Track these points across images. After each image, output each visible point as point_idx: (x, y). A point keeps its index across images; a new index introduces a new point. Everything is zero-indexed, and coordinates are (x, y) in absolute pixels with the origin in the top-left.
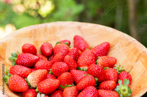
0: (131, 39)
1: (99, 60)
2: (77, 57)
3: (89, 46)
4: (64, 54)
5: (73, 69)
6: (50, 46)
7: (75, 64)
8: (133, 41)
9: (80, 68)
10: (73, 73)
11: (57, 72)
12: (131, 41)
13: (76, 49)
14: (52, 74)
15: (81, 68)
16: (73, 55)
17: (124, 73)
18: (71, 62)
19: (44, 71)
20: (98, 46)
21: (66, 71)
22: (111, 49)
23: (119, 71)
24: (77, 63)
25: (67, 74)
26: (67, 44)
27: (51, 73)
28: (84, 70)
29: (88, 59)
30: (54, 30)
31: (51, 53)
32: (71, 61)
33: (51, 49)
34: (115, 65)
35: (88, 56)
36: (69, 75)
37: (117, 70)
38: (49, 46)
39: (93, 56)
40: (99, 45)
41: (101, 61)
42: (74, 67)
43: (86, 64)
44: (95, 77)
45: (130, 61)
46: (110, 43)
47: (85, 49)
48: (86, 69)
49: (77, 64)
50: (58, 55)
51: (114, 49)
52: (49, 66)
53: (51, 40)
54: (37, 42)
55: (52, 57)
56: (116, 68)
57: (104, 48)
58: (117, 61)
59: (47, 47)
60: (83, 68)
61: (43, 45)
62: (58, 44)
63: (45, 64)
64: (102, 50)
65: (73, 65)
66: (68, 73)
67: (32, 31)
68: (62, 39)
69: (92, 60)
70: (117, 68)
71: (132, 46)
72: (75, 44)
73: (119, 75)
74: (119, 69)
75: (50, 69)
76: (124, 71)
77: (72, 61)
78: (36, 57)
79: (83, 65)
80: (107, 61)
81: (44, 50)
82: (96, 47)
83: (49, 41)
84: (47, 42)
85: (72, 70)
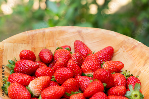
0: (136, 43)
1: (104, 65)
2: (80, 62)
3: (91, 52)
4: (67, 60)
5: (78, 75)
6: (50, 52)
7: (80, 70)
8: (139, 44)
9: (85, 74)
10: (79, 80)
11: (61, 78)
12: (136, 44)
13: (79, 54)
14: (55, 81)
15: (86, 74)
16: (77, 60)
17: (132, 78)
18: (75, 68)
19: (47, 78)
20: (101, 51)
21: (71, 77)
22: (115, 54)
23: (127, 76)
24: (81, 68)
25: (72, 80)
26: (68, 49)
27: (54, 80)
28: (89, 76)
29: (93, 64)
30: (52, 35)
31: (51, 59)
32: (75, 66)
33: (51, 55)
34: (122, 70)
35: (93, 60)
36: (74, 81)
37: (124, 75)
38: (48, 53)
39: (98, 61)
40: (103, 50)
41: (107, 66)
42: (78, 73)
43: (91, 69)
45: (137, 65)
46: (114, 48)
47: (87, 54)
48: (91, 75)
49: (82, 70)
50: (60, 61)
52: (51, 73)
53: (50, 47)
54: (34, 48)
55: (52, 64)
56: (122, 73)
57: (108, 52)
58: (124, 65)
59: (47, 53)
60: (88, 74)
61: (42, 51)
62: (59, 50)
63: (46, 71)
64: (106, 55)
65: (77, 71)
66: (73, 79)
67: (29, 37)
68: (62, 45)
69: (97, 65)
70: (124, 73)
71: (138, 50)
72: (76, 49)
73: (127, 80)
74: (125, 74)
75: (53, 76)
76: (132, 75)
77: (76, 66)
78: (36, 64)
79: (88, 71)
80: (113, 66)
81: (43, 56)
82: (99, 52)
83: (48, 47)
84: (46, 48)
85: (76, 76)
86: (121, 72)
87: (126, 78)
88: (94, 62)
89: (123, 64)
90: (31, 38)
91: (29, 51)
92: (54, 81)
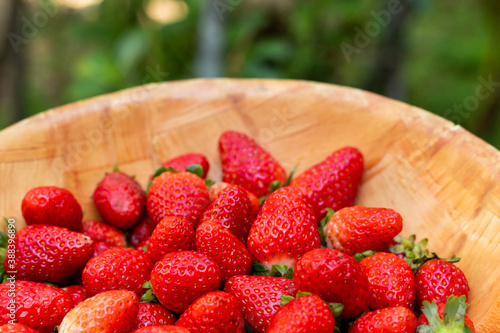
0: (444, 129)
1: (331, 223)
2: (242, 219)
3: (283, 171)
4: (193, 214)
5: (238, 274)
6: (131, 184)
7: (243, 252)
8: (454, 133)
9: (262, 267)
10: (240, 292)
11: (175, 292)
12: (445, 135)
13: (236, 192)
14: (154, 302)
15: (268, 265)
16: (229, 214)
17: (436, 267)
18: (225, 248)
19: (124, 296)
20: (317, 167)
21: (212, 289)
22: (368, 173)
23: (415, 262)
24: (246, 245)
25: (217, 298)
26: (195, 172)
27: (152, 298)
28: (278, 275)
29: (291, 228)
30: (137, 118)
31: (137, 213)
32: (225, 241)
33: (136, 196)
34: (397, 239)
35: (289, 213)
36: (224, 303)
37: (404, 255)
38: (126, 188)
39: (307, 212)
40: (324, 163)
41: (340, 227)
42: (237, 265)
43: (282, 246)
44: (328, 299)
45: (450, 214)
46: (363, 150)
47: (267, 183)
48: (286, 267)
49: (251, 251)
50: (167, 224)
51: (379, 172)
52: (139, 271)
53: (132, 161)
54: (76, 173)
55: (144, 230)
56: (400, 249)
57: (343, 171)
58: (404, 222)
59: (121, 189)
60: (274, 267)
61: (103, 182)
62: (163, 176)
63: (122, 266)
64: (335, 181)
65: (234, 257)
66: (221, 295)
67: (51, 134)
68: (175, 152)
69: (307, 229)
70: (405, 248)
71: (452, 155)
72: (225, 167)
73: (416, 275)
74: (411, 250)
75: (147, 285)
76: (435, 257)
77: (229, 243)
78: (82, 240)
79: (273, 253)
80: (364, 228)
81: (108, 203)
82: (309, 172)
83: (125, 162)
84: (116, 171)
85: (231, 276)
86: (395, 243)
87: (414, 266)
88: (291, 221)
89: (399, 219)
90: (58, 137)
91: (55, 189)
92: (152, 302)
